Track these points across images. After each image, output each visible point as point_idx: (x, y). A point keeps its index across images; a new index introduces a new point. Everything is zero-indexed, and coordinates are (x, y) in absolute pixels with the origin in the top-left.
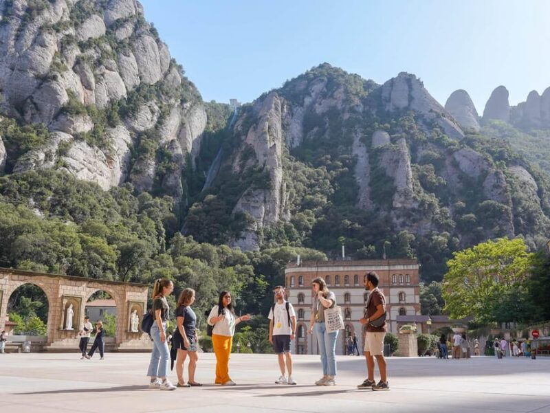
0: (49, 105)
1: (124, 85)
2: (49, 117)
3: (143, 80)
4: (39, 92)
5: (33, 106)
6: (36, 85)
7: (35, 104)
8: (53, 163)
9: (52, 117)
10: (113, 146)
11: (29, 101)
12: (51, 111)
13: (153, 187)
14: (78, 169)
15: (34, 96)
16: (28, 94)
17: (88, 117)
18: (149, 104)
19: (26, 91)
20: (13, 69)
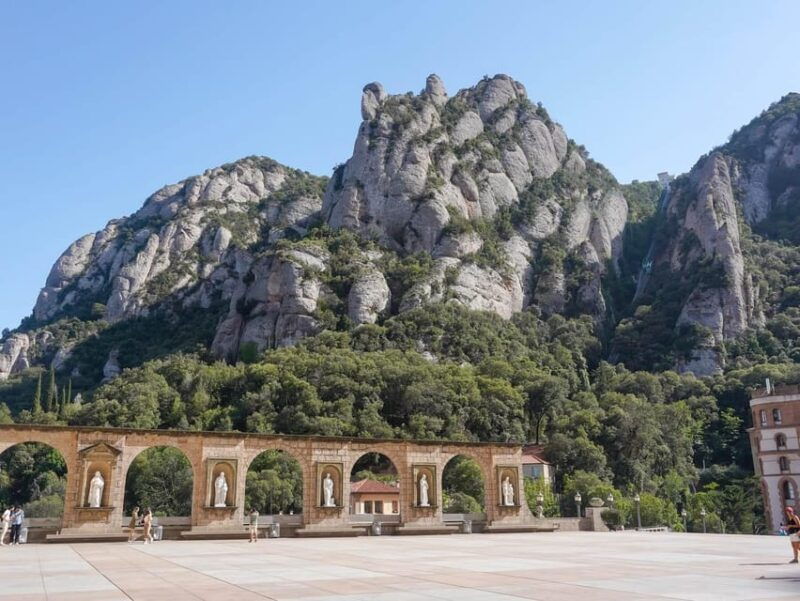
0: (429, 228)
1: (513, 187)
2: (431, 243)
3: (536, 175)
4: (417, 216)
5: (413, 233)
6: (413, 209)
7: (415, 230)
8: (440, 296)
9: (434, 242)
10: (510, 263)
11: (407, 228)
12: (432, 234)
14: (471, 297)
15: (412, 221)
16: (405, 221)
17: (475, 234)
18: (546, 203)
19: (403, 218)
20: (386, 196)
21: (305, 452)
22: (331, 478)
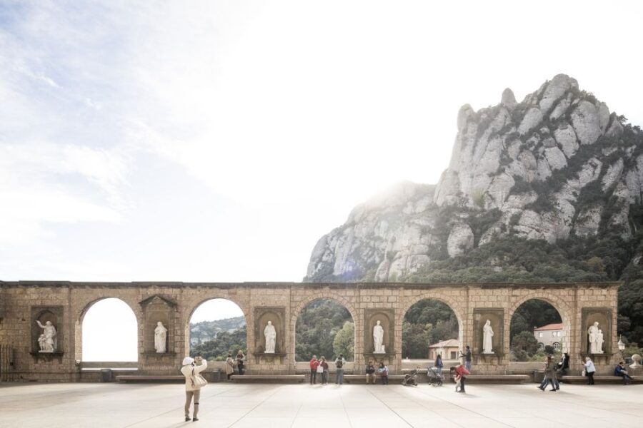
0: (500, 192)
1: (563, 155)
2: (501, 202)
3: (581, 144)
4: (492, 186)
5: (489, 198)
6: (489, 182)
7: (490, 196)
8: (508, 232)
9: (504, 200)
10: (557, 207)
11: (486, 195)
12: (502, 196)
13: (598, 231)
14: (528, 232)
15: (489, 190)
16: (484, 191)
17: (533, 192)
18: (590, 161)
19: (483, 189)
20: (472, 177)
21: (353, 300)
22: (380, 325)
